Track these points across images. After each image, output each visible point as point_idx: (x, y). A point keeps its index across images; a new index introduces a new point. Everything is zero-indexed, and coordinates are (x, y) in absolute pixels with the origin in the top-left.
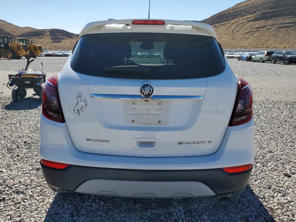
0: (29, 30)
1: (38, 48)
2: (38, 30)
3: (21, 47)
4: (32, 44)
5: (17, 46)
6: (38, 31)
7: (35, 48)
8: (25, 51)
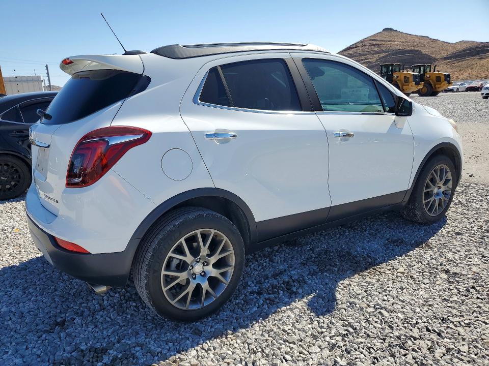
0: (464, 47)
1: (443, 78)
2: (482, 43)
3: (411, 78)
4: (434, 71)
5: (405, 77)
6: (481, 45)
7: (438, 79)
8: (416, 84)
